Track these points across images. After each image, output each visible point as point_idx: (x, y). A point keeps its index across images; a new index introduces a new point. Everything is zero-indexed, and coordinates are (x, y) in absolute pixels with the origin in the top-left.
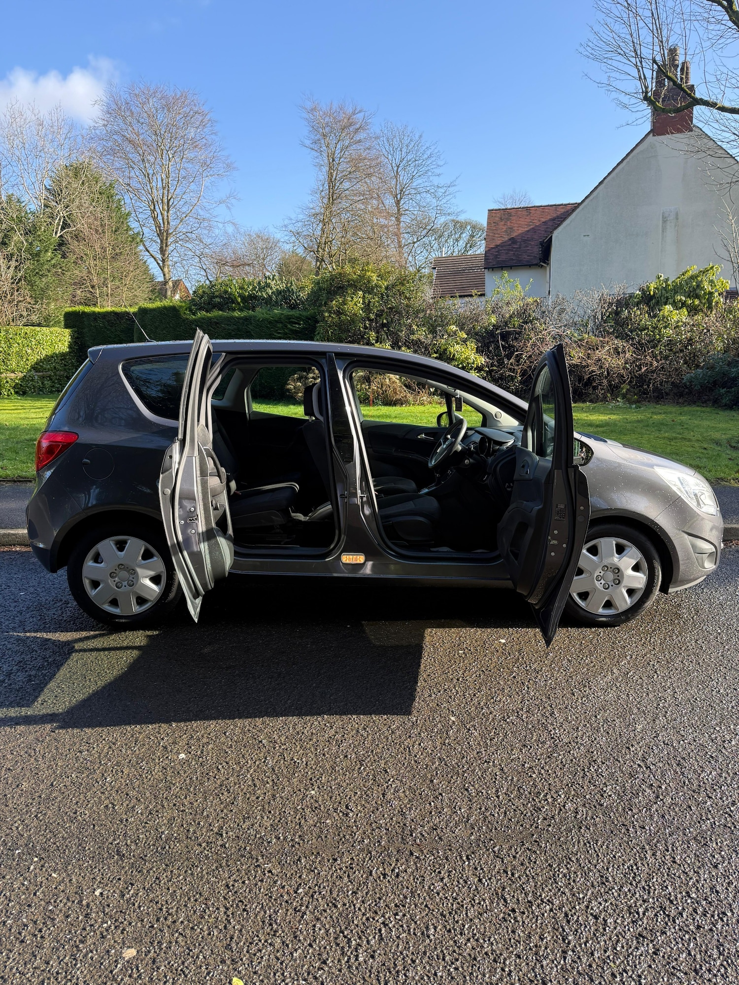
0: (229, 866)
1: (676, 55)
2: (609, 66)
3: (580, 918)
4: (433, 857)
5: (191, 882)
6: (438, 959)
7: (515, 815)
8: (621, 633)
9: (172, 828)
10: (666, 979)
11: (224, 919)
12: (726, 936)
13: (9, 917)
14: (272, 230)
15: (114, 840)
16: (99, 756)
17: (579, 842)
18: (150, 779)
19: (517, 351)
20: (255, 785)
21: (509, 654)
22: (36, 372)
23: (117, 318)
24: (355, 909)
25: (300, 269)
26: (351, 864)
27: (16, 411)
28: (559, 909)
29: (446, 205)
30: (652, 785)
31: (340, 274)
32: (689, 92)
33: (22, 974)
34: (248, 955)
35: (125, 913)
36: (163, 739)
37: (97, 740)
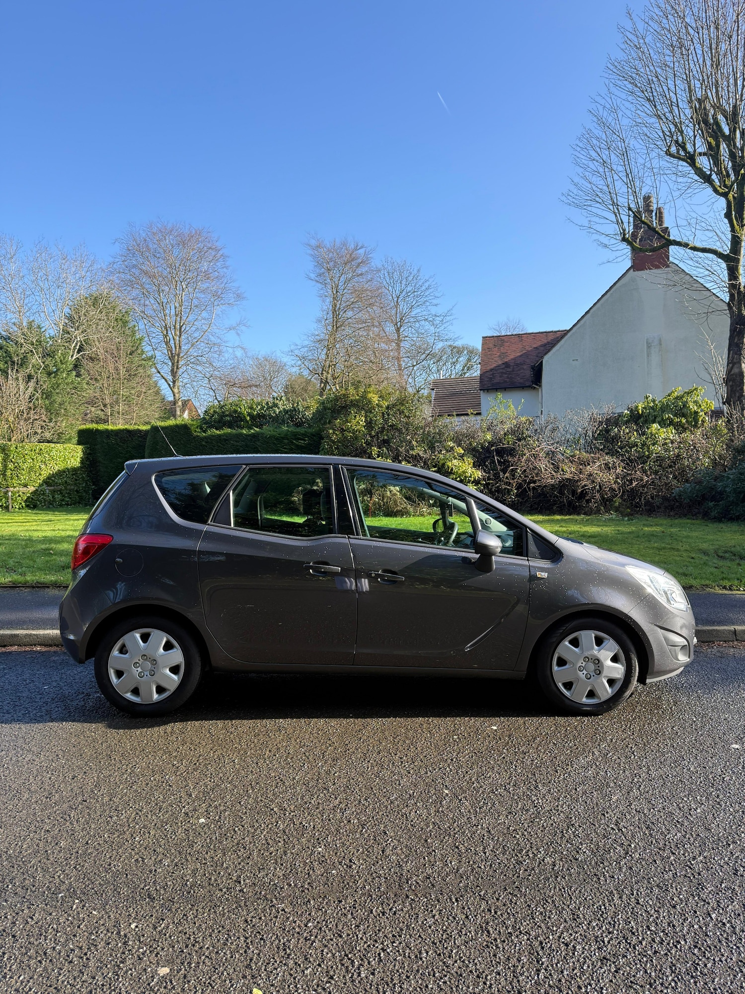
0: (247, 906)
1: (650, 202)
2: (589, 212)
3: (553, 945)
4: (426, 900)
5: (214, 918)
6: (429, 975)
7: (500, 868)
8: (603, 721)
9: (196, 877)
10: (624, 991)
11: (244, 946)
12: (679, 959)
13: (58, 944)
14: (279, 354)
15: (145, 886)
16: (128, 821)
17: (555, 888)
18: (174, 839)
19: (512, 466)
20: (268, 844)
21: (500, 739)
22: (48, 486)
23: (130, 436)
24: (357, 938)
25: (305, 390)
26: (354, 904)
27: (27, 524)
28: (535, 938)
29: (443, 332)
30: (622, 844)
31: (344, 395)
32: (663, 234)
33: (72, 986)
34: (265, 973)
35: (158, 941)
36: (184, 807)
37: (125, 808)
